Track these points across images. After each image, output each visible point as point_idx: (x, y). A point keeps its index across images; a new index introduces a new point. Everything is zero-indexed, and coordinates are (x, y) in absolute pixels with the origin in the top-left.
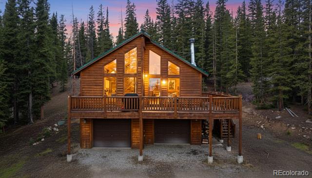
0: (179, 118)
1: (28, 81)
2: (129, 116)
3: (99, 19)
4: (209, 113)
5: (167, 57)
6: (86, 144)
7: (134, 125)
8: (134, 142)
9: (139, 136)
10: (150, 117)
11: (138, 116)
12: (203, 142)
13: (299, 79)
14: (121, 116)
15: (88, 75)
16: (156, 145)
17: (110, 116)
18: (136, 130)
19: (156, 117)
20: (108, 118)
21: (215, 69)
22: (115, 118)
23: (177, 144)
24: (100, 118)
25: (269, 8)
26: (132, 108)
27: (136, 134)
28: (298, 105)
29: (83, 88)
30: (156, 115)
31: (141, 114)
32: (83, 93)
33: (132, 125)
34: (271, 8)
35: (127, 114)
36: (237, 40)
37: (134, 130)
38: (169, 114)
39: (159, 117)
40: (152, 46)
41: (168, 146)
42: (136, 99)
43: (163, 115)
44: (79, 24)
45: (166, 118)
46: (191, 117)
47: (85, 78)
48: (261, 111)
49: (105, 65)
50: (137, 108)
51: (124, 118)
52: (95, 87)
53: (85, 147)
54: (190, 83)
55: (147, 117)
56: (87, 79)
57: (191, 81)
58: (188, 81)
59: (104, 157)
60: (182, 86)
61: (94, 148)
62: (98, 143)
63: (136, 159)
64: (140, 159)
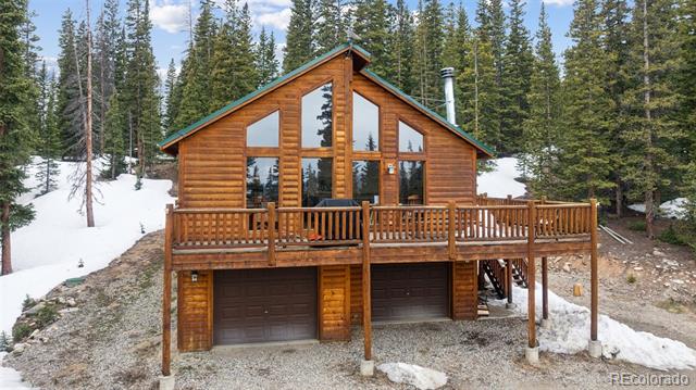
2: (338, 258)
3: (129, 18)
4: (528, 244)
5: (398, 109)
6: (196, 340)
7: (326, 280)
8: (328, 325)
9: (340, 309)
10: (388, 258)
11: (360, 257)
12: (480, 312)
13: (631, 165)
14: (314, 259)
15: (201, 152)
17: (284, 261)
18: (333, 293)
19: (406, 257)
20: (280, 264)
22: (299, 264)
23: (422, 321)
24: (257, 266)
25: (517, 19)
26: (344, 236)
27: (333, 303)
28: (612, 219)
29: (187, 186)
30: (405, 253)
31: (368, 251)
32: (188, 199)
33: (323, 280)
34: (520, 18)
35: (331, 252)
37: (326, 294)
38: (437, 249)
39: (412, 257)
40: (360, 82)
41: (403, 327)
42: (355, 212)
44: (77, 26)
45: (429, 260)
47: (195, 159)
49: (249, 125)
50: (358, 236)
52: (222, 183)
53: (191, 345)
54: (450, 172)
55: (384, 258)
56: (198, 163)
57: (452, 169)
58: (446, 169)
59: (265, 372)
60: (432, 179)
61: (218, 349)
62: (227, 334)
63: (354, 371)
64: (367, 368)
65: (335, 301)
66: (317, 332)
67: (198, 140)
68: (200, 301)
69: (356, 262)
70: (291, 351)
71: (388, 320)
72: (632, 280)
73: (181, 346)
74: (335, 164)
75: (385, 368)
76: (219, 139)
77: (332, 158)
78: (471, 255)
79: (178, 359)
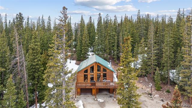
0: (106, 88)
5: (103, 67)
20: (87, 88)
23: (106, 93)
24: (84, 88)
41: (103, 94)
45: (103, 88)
51: (91, 88)
56: (79, 75)
57: (110, 74)
59: (85, 99)
60: (107, 76)
61: (81, 95)
62: (82, 94)
63: (94, 99)
64: (96, 99)
65: (94, 91)
66: (92, 94)
68: (79, 90)
70: (89, 96)
73: (77, 95)
75: (97, 99)
76: (81, 72)
79: (77, 96)
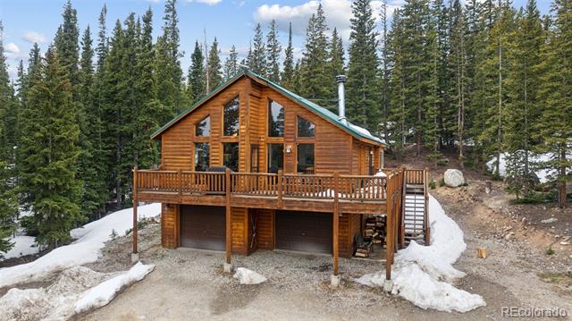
0: (285, 208)
1: (130, 148)
2: (213, 202)
4: (334, 203)
5: (296, 108)
6: (170, 242)
8: (235, 244)
9: (242, 236)
10: (241, 204)
11: (224, 202)
12: (357, 254)
14: (201, 201)
16: (277, 253)
18: (237, 225)
20: (184, 203)
21: (460, 124)
22: (193, 203)
26: (216, 189)
29: (166, 158)
31: (228, 199)
32: (166, 165)
35: (209, 198)
36: (500, 68)
37: (235, 225)
39: (255, 205)
42: (221, 175)
43: (261, 203)
45: (265, 207)
46: (303, 207)
48: (520, 207)
51: (205, 204)
52: (181, 157)
53: (167, 245)
54: (332, 152)
55: (238, 204)
56: (170, 146)
57: (334, 149)
58: (329, 149)
60: (318, 156)
62: (187, 241)
64: (227, 268)
65: (239, 230)
67: (170, 133)
69: (222, 205)
71: (291, 249)
72: (550, 253)
73: (163, 244)
74: (240, 146)
76: (180, 132)
77: (237, 144)
78: (293, 207)
